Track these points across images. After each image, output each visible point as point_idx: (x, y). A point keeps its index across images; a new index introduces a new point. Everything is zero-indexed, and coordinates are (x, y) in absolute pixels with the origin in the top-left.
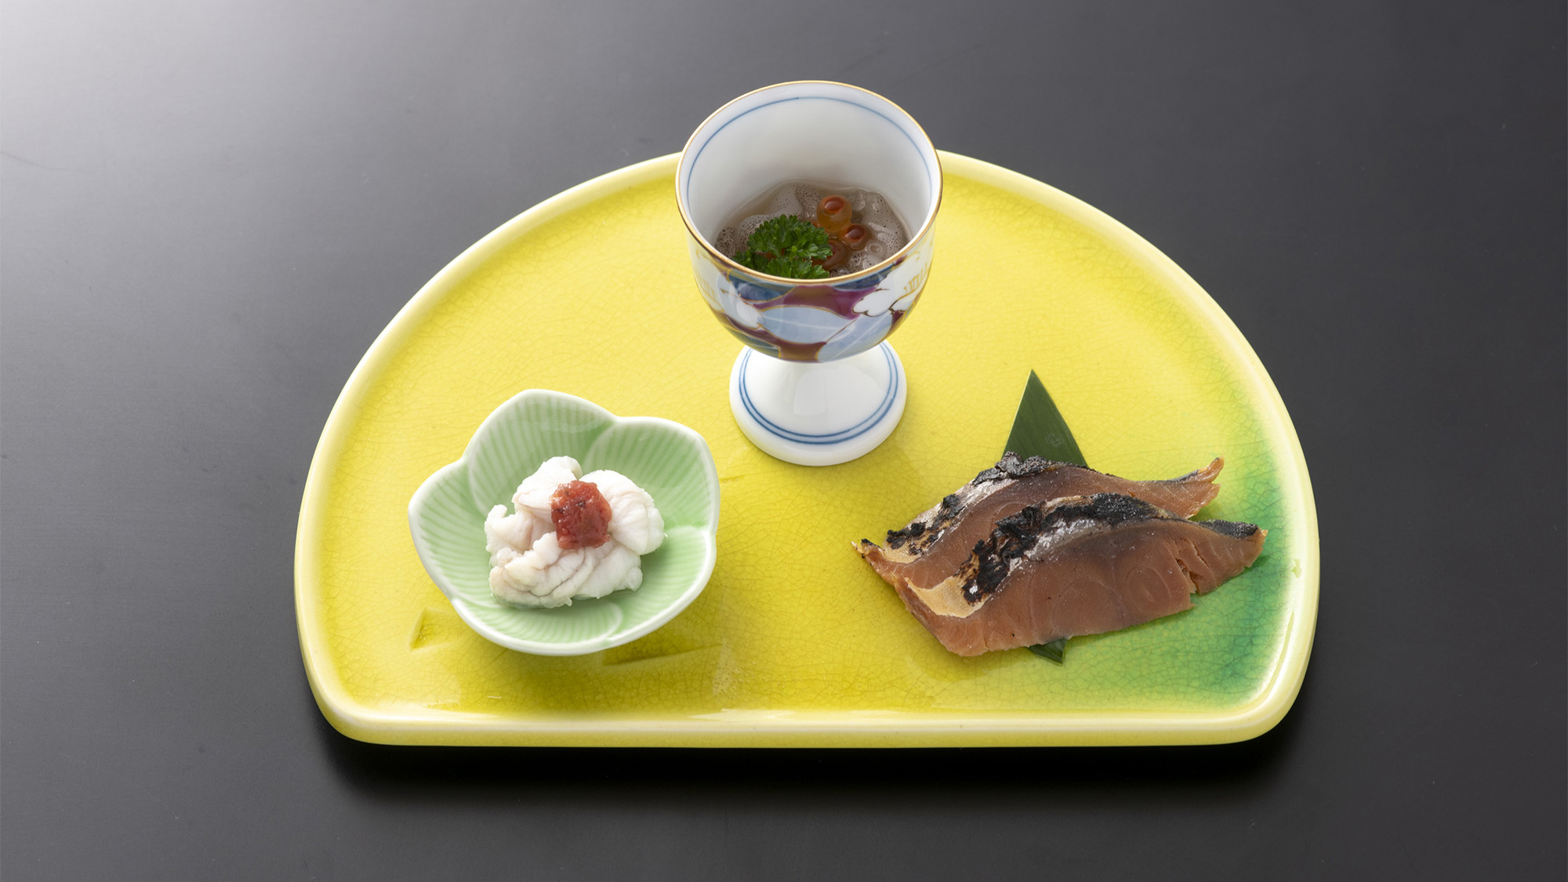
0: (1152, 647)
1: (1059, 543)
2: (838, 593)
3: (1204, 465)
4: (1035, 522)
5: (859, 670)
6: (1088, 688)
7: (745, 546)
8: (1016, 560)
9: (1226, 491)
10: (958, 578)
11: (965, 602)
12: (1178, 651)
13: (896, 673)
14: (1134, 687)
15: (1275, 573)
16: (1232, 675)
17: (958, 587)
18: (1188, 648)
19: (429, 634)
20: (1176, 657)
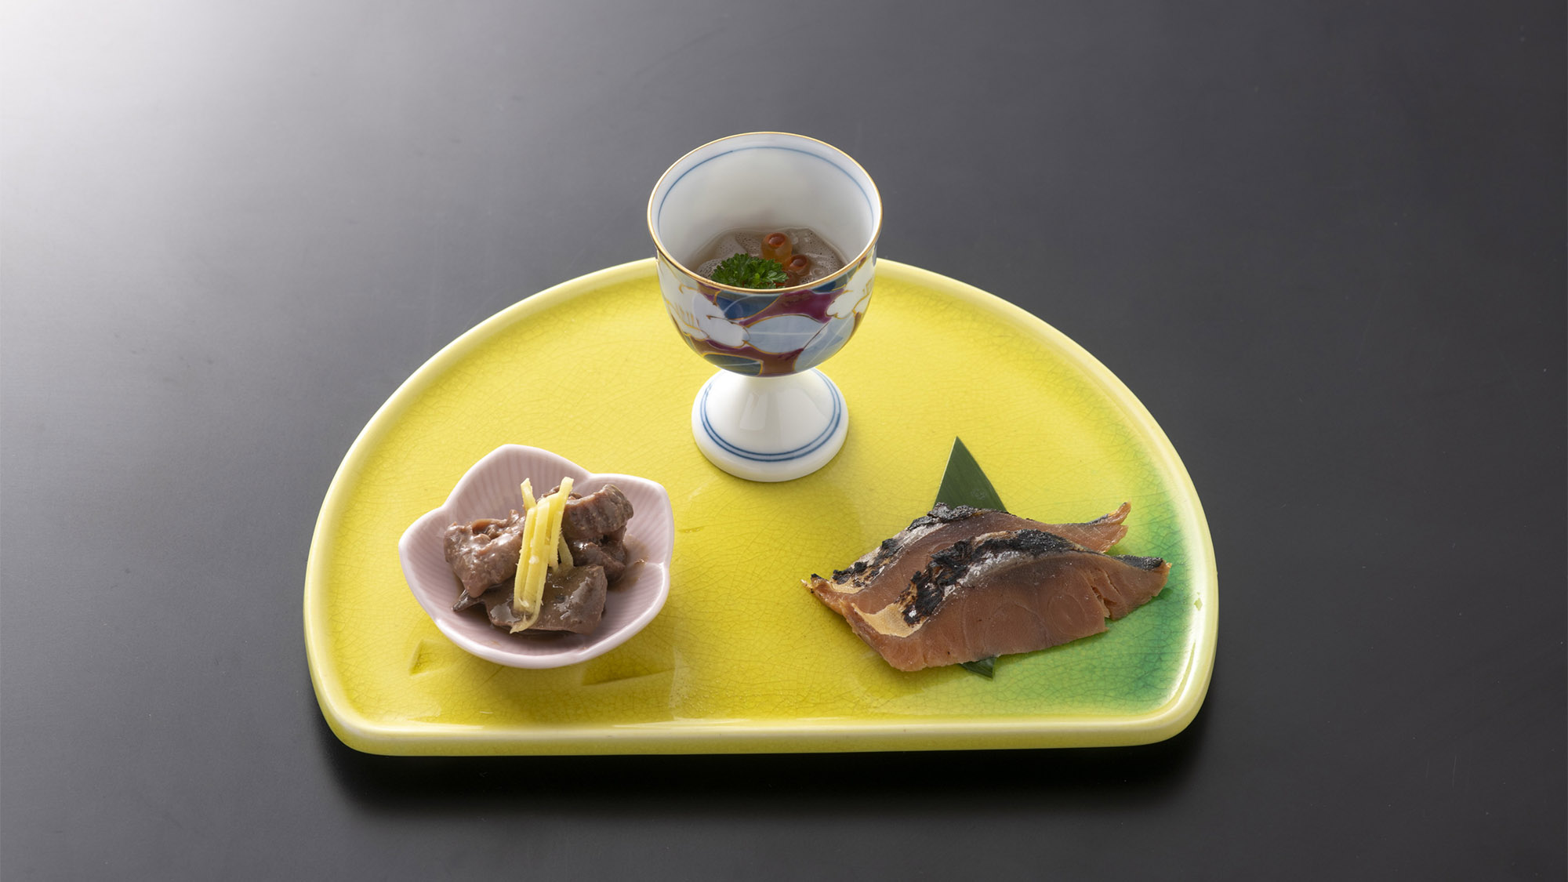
0: (1071, 664)
1: (987, 571)
2: (791, 622)
3: (1113, 510)
4: (967, 554)
5: (811, 686)
6: (1016, 699)
7: (707, 585)
8: (950, 587)
9: (1133, 535)
10: (899, 605)
11: (905, 624)
12: (1095, 667)
13: (845, 688)
14: (1057, 698)
15: (1179, 601)
16: (1144, 686)
17: (899, 612)
18: (1104, 664)
19: (426, 662)
20: (1094, 672)
